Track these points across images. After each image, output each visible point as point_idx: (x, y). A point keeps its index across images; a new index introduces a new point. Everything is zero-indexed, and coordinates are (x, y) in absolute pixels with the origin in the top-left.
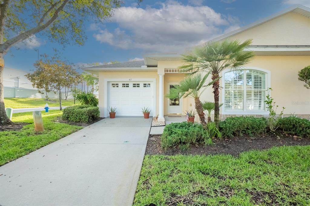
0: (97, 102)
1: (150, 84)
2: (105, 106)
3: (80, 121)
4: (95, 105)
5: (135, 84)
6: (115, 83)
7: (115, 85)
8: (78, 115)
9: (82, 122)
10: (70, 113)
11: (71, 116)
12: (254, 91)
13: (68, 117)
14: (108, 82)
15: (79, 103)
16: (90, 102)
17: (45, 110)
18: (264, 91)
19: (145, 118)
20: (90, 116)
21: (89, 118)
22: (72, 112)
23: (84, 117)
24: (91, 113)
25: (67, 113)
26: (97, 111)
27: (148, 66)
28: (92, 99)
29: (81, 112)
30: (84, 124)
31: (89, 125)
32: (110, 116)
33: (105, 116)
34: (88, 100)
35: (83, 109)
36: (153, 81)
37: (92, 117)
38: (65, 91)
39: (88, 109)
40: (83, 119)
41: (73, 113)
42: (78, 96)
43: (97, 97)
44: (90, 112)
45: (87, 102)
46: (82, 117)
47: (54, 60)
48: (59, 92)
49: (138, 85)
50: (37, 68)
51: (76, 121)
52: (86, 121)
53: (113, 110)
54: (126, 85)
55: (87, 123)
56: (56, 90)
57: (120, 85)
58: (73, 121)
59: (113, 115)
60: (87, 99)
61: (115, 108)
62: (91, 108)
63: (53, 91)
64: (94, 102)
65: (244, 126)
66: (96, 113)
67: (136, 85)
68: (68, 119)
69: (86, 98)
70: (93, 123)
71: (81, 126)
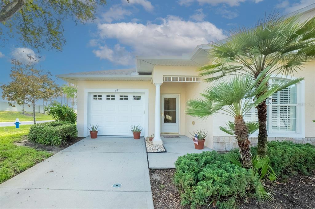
0: (75, 118)
1: (140, 97)
2: (85, 123)
3: (50, 144)
4: (73, 121)
5: (122, 96)
6: (98, 95)
7: (98, 97)
8: (48, 135)
9: (52, 145)
10: (38, 133)
11: (39, 137)
12: (281, 106)
13: (35, 137)
14: (89, 93)
15: (51, 119)
16: (66, 118)
17: (15, 125)
18: (293, 106)
19: (135, 138)
20: (64, 137)
21: (63, 139)
22: (40, 131)
23: (56, 138)
24: (66, 133)
25: (34, 133)
26: (74, 129)
27: (140, 73)
28: (69, 114)
29: (52, 131)
30: (56, 148)
31: (62, 149)
32: (91, 135)
33: (85, 136)
34: (64, 114)
35: (55, 128)
36: (144, 93)
37: (67, 137)
38: (43, 105)
39: (62, 126)
40: (54, 141)
41: (41, 133)
42: (51, 111)
43: (75, 112)
44: (64, 131)
45: (62, 117)
46: (53, 138)
47: (28, 68)
48: (33, 105)
49: (126, 98)
50: (13, 79)
51: (45, 144)
52: (59, 145)
53: (94, 127)
54: (111, 98)
55: (60, 147)
56: (30, 103)
57: (104, 97)
58: (42, 144)
59: (94, 134)
60: (62, 114)
61: (97, 126)
62: (67, 126)
63: (27, 104)
64: (71, 117)
65: (296, 159)
66: (73, 133)
67: (124, 98)
68: (34, 140)
69: (62, 112)
70: (68, 146)
71: (51, 150)
